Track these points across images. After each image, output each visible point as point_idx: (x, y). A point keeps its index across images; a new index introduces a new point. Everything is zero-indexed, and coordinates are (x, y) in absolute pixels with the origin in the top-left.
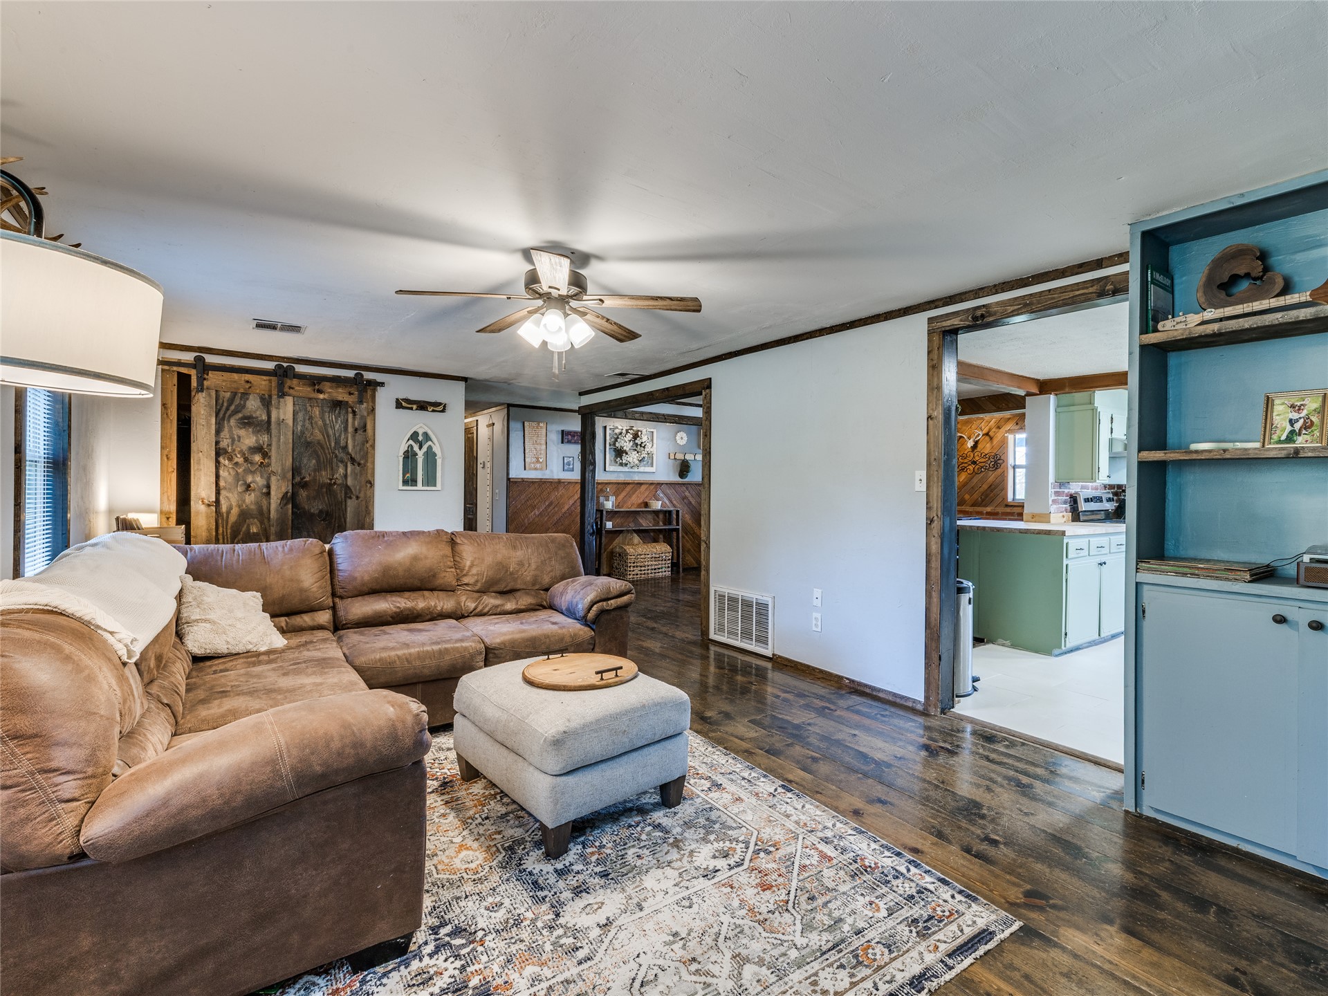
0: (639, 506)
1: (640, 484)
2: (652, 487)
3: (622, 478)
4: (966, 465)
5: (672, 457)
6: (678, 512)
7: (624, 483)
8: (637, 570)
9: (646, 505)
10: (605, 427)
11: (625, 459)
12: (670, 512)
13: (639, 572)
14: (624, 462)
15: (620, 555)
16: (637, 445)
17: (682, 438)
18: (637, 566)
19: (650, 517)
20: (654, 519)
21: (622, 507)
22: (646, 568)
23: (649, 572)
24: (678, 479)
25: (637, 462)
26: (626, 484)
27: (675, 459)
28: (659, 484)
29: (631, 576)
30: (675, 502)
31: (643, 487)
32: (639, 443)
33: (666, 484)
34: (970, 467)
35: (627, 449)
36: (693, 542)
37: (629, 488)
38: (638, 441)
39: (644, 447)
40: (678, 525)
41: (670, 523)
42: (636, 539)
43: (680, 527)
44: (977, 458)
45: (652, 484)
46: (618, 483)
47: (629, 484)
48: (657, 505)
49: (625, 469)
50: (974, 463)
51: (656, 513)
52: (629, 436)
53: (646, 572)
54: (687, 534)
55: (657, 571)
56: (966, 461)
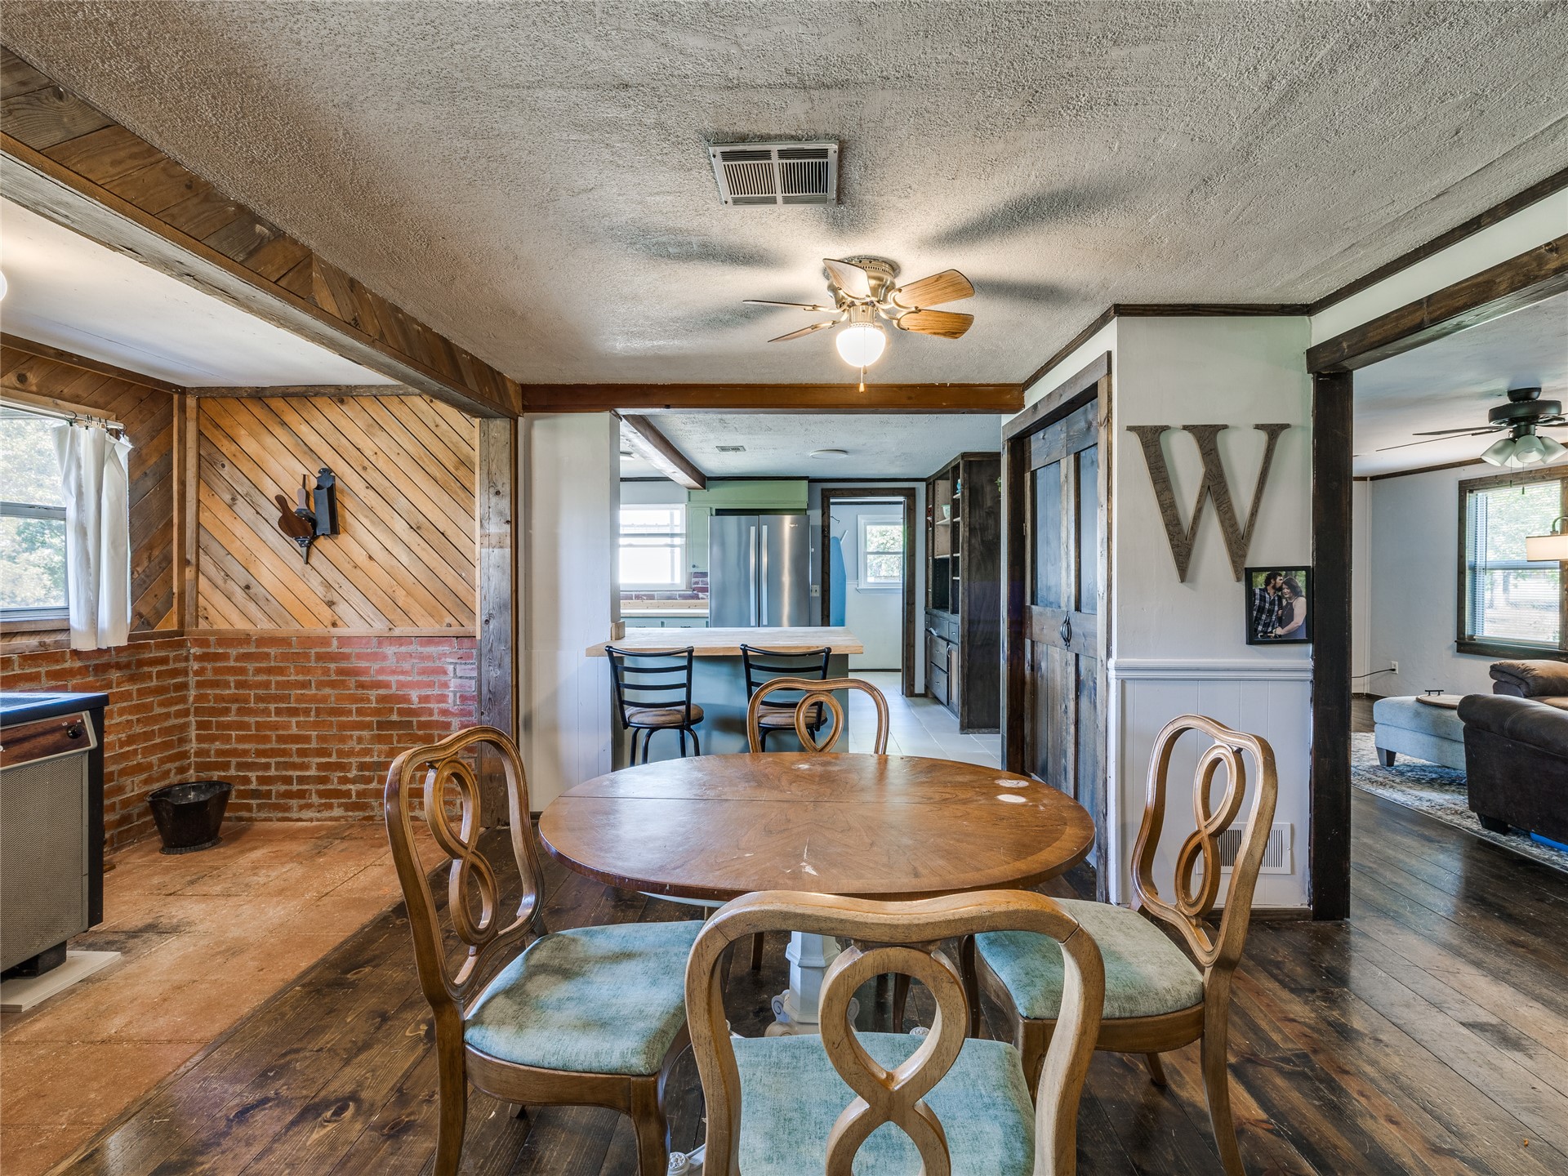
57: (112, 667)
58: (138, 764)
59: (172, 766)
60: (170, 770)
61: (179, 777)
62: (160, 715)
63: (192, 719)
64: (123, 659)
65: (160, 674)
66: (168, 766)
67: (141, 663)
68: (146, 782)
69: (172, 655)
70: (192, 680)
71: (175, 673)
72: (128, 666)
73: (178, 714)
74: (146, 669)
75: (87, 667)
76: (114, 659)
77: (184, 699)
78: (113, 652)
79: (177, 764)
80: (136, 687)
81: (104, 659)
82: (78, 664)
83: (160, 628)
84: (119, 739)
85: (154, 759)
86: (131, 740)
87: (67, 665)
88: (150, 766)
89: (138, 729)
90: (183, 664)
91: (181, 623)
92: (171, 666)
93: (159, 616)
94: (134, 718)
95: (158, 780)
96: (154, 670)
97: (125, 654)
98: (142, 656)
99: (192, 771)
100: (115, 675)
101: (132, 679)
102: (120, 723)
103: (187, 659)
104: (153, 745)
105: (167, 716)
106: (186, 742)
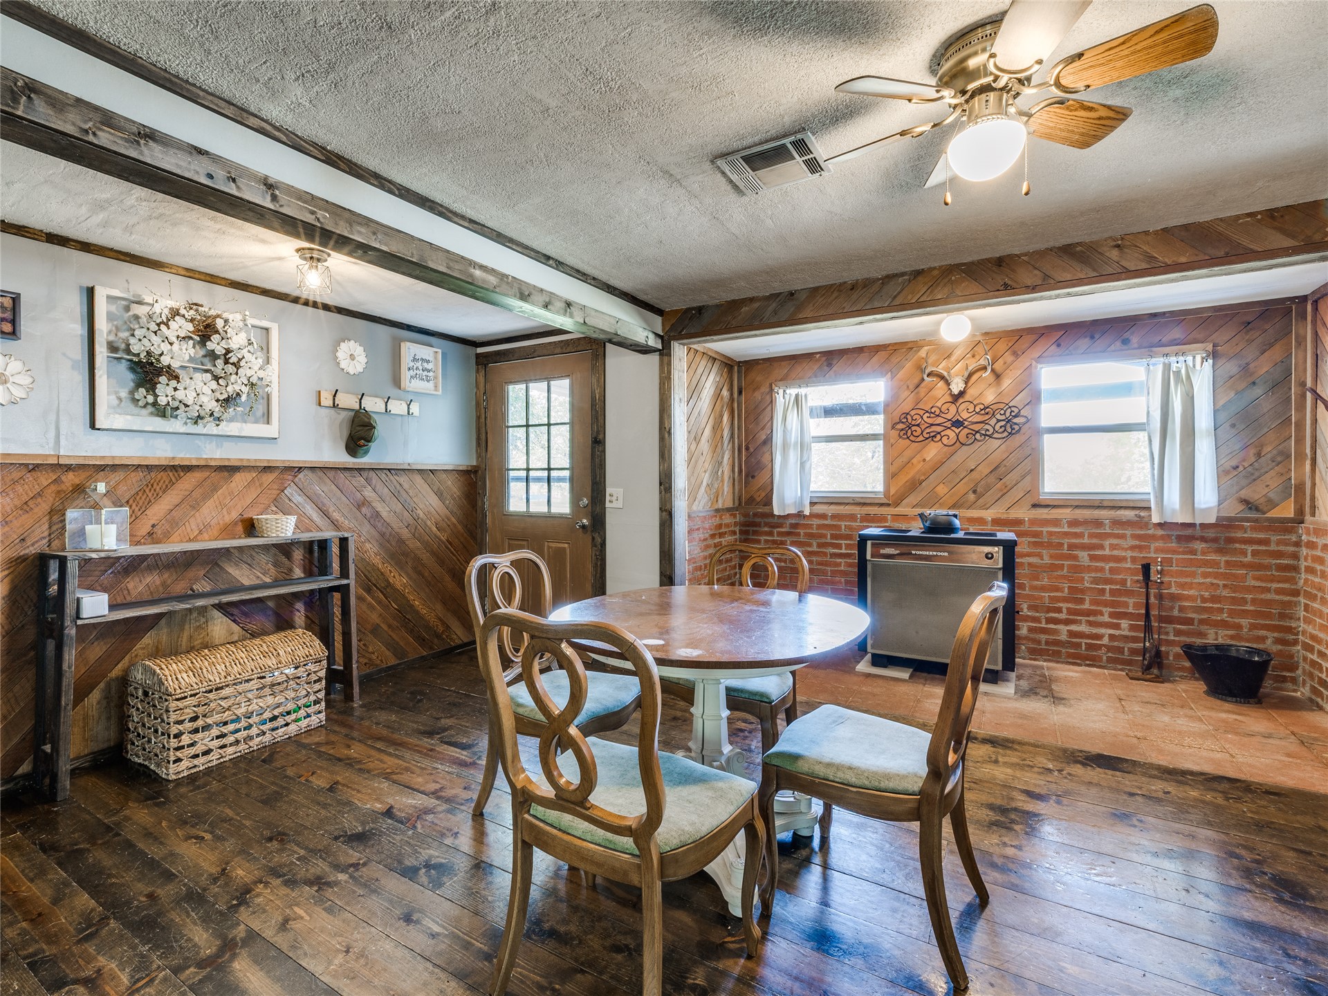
0: (227, 531)
1: (229, 469)
2: (269, 478)
3: (162, 451)
4: (939, 429)
5: (327, 400)
6: (344, 542)
7: (174, 468)
8: (205, 740)
9: (250, 528)
10: (90, 292)
11: (165, 392)
12: (323, 544)
13: (217, 743)
14: (162, 400)
15: (146, 694)
16: (212, 355)
17: (352, 357)
18: (206, 728)
19: (264, 559)
20: (276, 564)
21: (166, 537)
22: (243, 724)
23: (254, 731)
24: (340, 457)
25: (211, 404)
26: (179, 470)
27: (335, 406)
28: (294, 470)
29: (185, 764)
30: (336, 515)
31: (239, 479)
32: (219, 351)
33: (312, 469)
34: (948, 432)
35: (175, 365)
36: (385, 607)
37: (190, 480)
38: (214, 344)
39: (237, 365)
40: (344, 573)
41: (324, 570)
42: (220, 626)
43: (352, 581)
44: (965, 415)
45: (267, 469)
46: (149, 468)
47: (188, 469)
48: (284, 528)
49: (176, 425)
50: (958, 424)
51: (285, 549)
52: (181, 326)
53: (243, 734)
54: (368, 591)
55: (281, 721)
56: (939, 420)
57: (1197, 539)
58: (1222, 620)
59: (1271, 636)
60: (1267, 638)
61: (1280, 647)
62: (1254, 587)
63: (1302, 600)
64: (1211, 534)
65: (1254, 553)
66: (1263, 633)
67: (1230, 540)
68: (1232, 637)
69: (1274, 538)
70: (1303, 564)
71: (1279, 555)
72: (1215, 540)
73: (1279, 591)
74: (1237, 545)
75: (1169, 536)
76: (1198, 532)
77: (1292, 580)
78: (1198, 527)
79: (1276, 635)
80: (1224, 559)
81: (1189, 532)
82: (1160, 532)
83: (1274, 514)
84: (1202, 596)
85: (1245, 622)
86: (1214, 599)
87: (1150, 532)
88: (1239, 627)
89: (1225, 593)
90: (1292, 549)
91: (1300, 512)
92: (1273, 547)
93: (1273, 504)
94: (1221, 583)
95: (1248, 640)
96: (1250, 549)
97: (1212, 530)
98: (1233, 535)
99: (1299, 648)
100: (1199, 546)
101: (1220, 551)
102: (1203, 583)
103: (1298, 544)
104: (1243, 610)
105: (1268, 590)
106: (1291, 618)
